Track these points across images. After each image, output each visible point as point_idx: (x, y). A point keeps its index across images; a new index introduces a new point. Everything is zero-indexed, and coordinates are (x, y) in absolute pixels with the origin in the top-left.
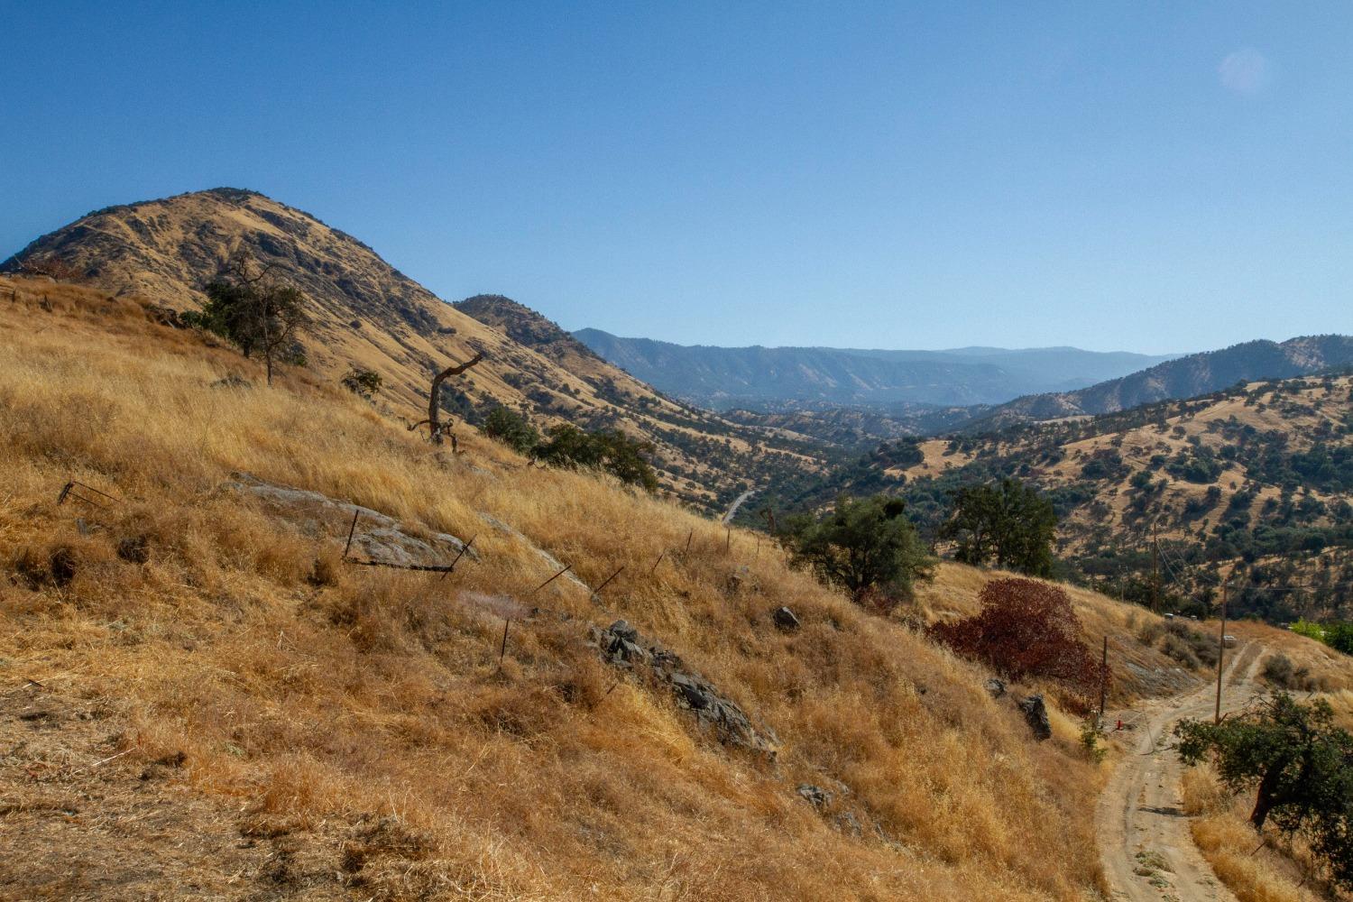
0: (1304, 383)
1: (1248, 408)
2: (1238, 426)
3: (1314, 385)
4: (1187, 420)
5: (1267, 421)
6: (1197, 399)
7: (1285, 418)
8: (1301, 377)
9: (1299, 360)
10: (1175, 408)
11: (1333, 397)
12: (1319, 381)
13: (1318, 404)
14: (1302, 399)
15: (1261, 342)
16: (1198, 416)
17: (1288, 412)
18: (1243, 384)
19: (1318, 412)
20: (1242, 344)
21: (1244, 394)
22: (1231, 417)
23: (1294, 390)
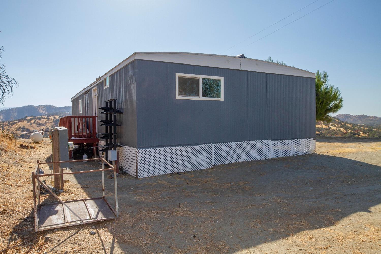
0: (42, 117)
1: (28, 124)
2: (25, 129)
3: (45, 118)
4: (11, 127)
5: (33, 127)
6: (13, 121)
7: (37, 126)
8: (41, 116)
9: (41, 111)
10: (7, 124)
11: (49, 121)
12: (46, 117)
13: (46, 123)
14: (42, 122)
15: (31, 106)
16: (13, 126)
17: (38, 125)
18: (26, 117)
19: (46, 125)
20: (26, 106)
21: (27, 120)
22: (23, 126)
23: (40, 119)
